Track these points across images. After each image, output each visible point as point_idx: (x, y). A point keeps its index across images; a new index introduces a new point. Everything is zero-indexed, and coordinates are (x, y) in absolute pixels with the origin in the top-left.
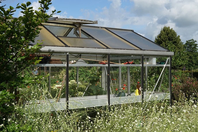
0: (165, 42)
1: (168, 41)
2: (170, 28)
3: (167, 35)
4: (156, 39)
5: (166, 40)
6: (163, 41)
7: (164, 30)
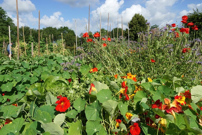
0: (136, 25)
1: (138, 25)
2: (140, 15)
3: (138, 20)
4: (129, 24)
5: (137, 24)
6: (135, 24)
7: (135, 16)
